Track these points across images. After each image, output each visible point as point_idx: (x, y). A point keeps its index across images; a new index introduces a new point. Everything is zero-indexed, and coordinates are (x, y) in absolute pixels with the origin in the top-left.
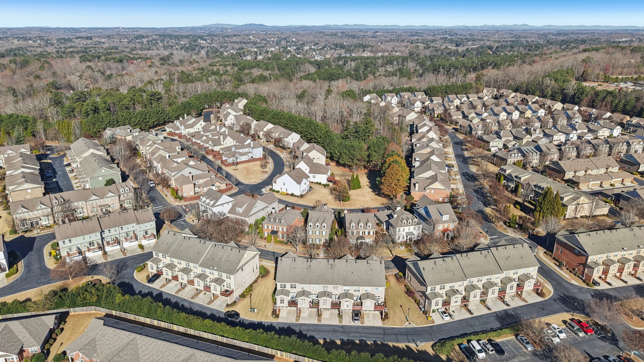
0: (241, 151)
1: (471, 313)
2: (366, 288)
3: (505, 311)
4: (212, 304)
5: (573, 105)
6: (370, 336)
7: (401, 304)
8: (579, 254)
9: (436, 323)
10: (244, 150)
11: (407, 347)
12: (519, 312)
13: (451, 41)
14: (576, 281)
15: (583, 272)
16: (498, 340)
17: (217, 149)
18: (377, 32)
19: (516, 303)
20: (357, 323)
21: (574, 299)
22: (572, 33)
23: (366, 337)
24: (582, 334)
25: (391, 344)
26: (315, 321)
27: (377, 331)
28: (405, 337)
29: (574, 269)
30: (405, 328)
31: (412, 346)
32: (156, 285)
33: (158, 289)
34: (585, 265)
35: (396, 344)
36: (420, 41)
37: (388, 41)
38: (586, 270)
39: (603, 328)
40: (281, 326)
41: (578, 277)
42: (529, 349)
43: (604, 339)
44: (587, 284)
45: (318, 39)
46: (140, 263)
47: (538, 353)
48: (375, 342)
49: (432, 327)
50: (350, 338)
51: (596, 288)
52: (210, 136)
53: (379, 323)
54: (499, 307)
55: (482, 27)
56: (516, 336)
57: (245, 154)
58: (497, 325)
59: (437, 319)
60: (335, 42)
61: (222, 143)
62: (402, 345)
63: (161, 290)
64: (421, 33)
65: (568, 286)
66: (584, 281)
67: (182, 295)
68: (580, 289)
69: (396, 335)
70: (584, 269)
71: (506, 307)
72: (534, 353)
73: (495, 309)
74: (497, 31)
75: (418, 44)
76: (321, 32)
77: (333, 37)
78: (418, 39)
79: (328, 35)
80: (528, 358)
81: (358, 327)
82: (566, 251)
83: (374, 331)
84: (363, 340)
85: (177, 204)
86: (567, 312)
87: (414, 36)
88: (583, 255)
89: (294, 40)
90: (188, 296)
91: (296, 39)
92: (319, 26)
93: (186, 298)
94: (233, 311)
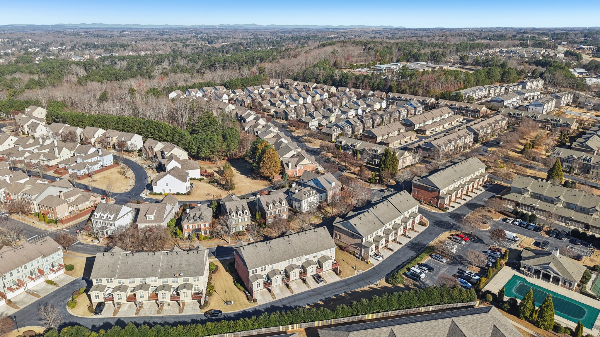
0: (89, 160)
1: (392, 250)
2: (322, 252)
3: (410, 242)
4: (184, 311)
5: (345, 88)
6: (339, 290)
7: (342, 259)
8: (433, 191)
9: (375, 265)
10: (93, 159)
11: (370, 288)
12: (419, 240)
13: (203, 39)
14: (435, 211)
15: (437, 203)
16: (424, 262)
17: (52, 163)
18: (123, 31)
19: (413, 235)
20: (322, 284)
21: (442, 222)
22: (294, 31)
23: (337, 292)
24: (464, 243)
25: (358, 290)
26: (288, 294)
27: (341, 284)
28: (363, 282)
29: (430, 202)
30: (357, 276)
31: (372, 286)
32: (107, 313)
33: (112, 316)
34: (438, 197)
35: (363, 289)
36: (173, 39)
37: (142, 40)
38: (439, 200)
39: (471, 235)
40: (265, 307)
41: (435, 207)
42: (444, 261)
43: (475, 241)
44: (443, 210)
45: (60, 39)
46: (65, 299)
47: (450, 262)
48: (345, 292)
49: (374, 268)
50: (327, 297)
51: (448, 211)
52: (36, 151)
53: (337, 279)
54: (405, 241)
55: (219, 26)
56: (431, 256)
57: (95, 163)
58: (413, 253)
59: (374, 262)
61: (58, 156)
62: (366, 288)
63: (117, 316)
64: (169, 32)
65: (433, 214)
66: (440, 209)
67: (145, 314)
68: (440, 214)
69: (355, 282)
70: (438, 200)
71: (410, 240)
72: (448, 263)
73: (404, 243)
74: (235, 30)
75: (175, 43)
76: (59, 32)
77: (77, 36)
78: (170, 38)
80: (447, 267)
81: (325, 287)
82: (422, 191)
83: (338, 285)
84: (337, 295)
85: (54, 229)
86: (445, 231)
87: (163, 34)
88: (436, 191)
89: (30, 40)
90: (153, 312)
91: (32, 39)
92: (52, 26)
93: (152, 315)
94: (210, 310)
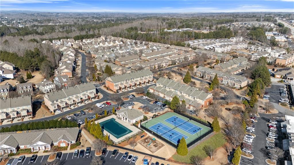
2: (23, 107)
9: (55, 115)
14: (112, 93)
18: (58, 14)
36: (80, 18)
37: (63, 18)
45: (22, 17)
51: (118, 93)
60: (33, 19)
64: (82, 14)
71: (84, 104)
75: (79, 19)
76: (24, 14)
77: (32, 16)
78: (79, 17)
79: (29, 15)
89: (6, 17)
91: (8, 17)
